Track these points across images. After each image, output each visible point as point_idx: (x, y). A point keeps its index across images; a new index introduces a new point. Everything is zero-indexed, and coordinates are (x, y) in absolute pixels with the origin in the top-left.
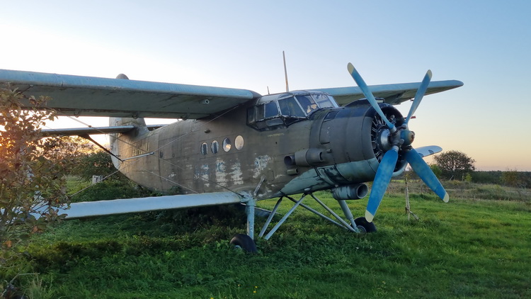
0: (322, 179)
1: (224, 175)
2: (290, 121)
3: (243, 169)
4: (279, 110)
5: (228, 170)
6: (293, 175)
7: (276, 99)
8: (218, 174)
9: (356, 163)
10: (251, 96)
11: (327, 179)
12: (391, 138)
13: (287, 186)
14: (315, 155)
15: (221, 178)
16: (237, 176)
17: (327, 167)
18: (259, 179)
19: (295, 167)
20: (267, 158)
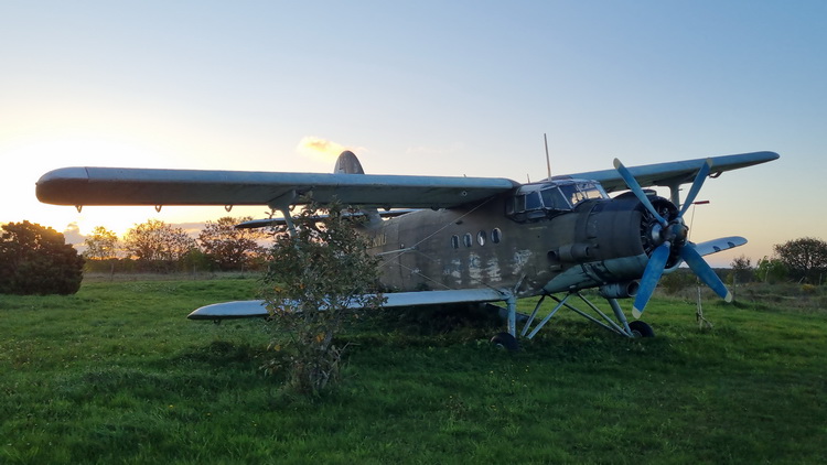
0: (588, 276)
1: (479, 270)
2: (553, 214)
3: (500, 264)
4: (542, 201)
5: (484, 265)
6: (557, 272)
7: (538, 188)
8: (472, 270)
9: (625, 259)
10: (509, 186)
11: (595, 276)
12: (663, 232)
13: (550, 283)
14: (581, 249)
15: (475, 273)
16: (494, 272)
17: (594, 263)
18: (519, 275)
19: (559, 262)
20: (528, 253)
